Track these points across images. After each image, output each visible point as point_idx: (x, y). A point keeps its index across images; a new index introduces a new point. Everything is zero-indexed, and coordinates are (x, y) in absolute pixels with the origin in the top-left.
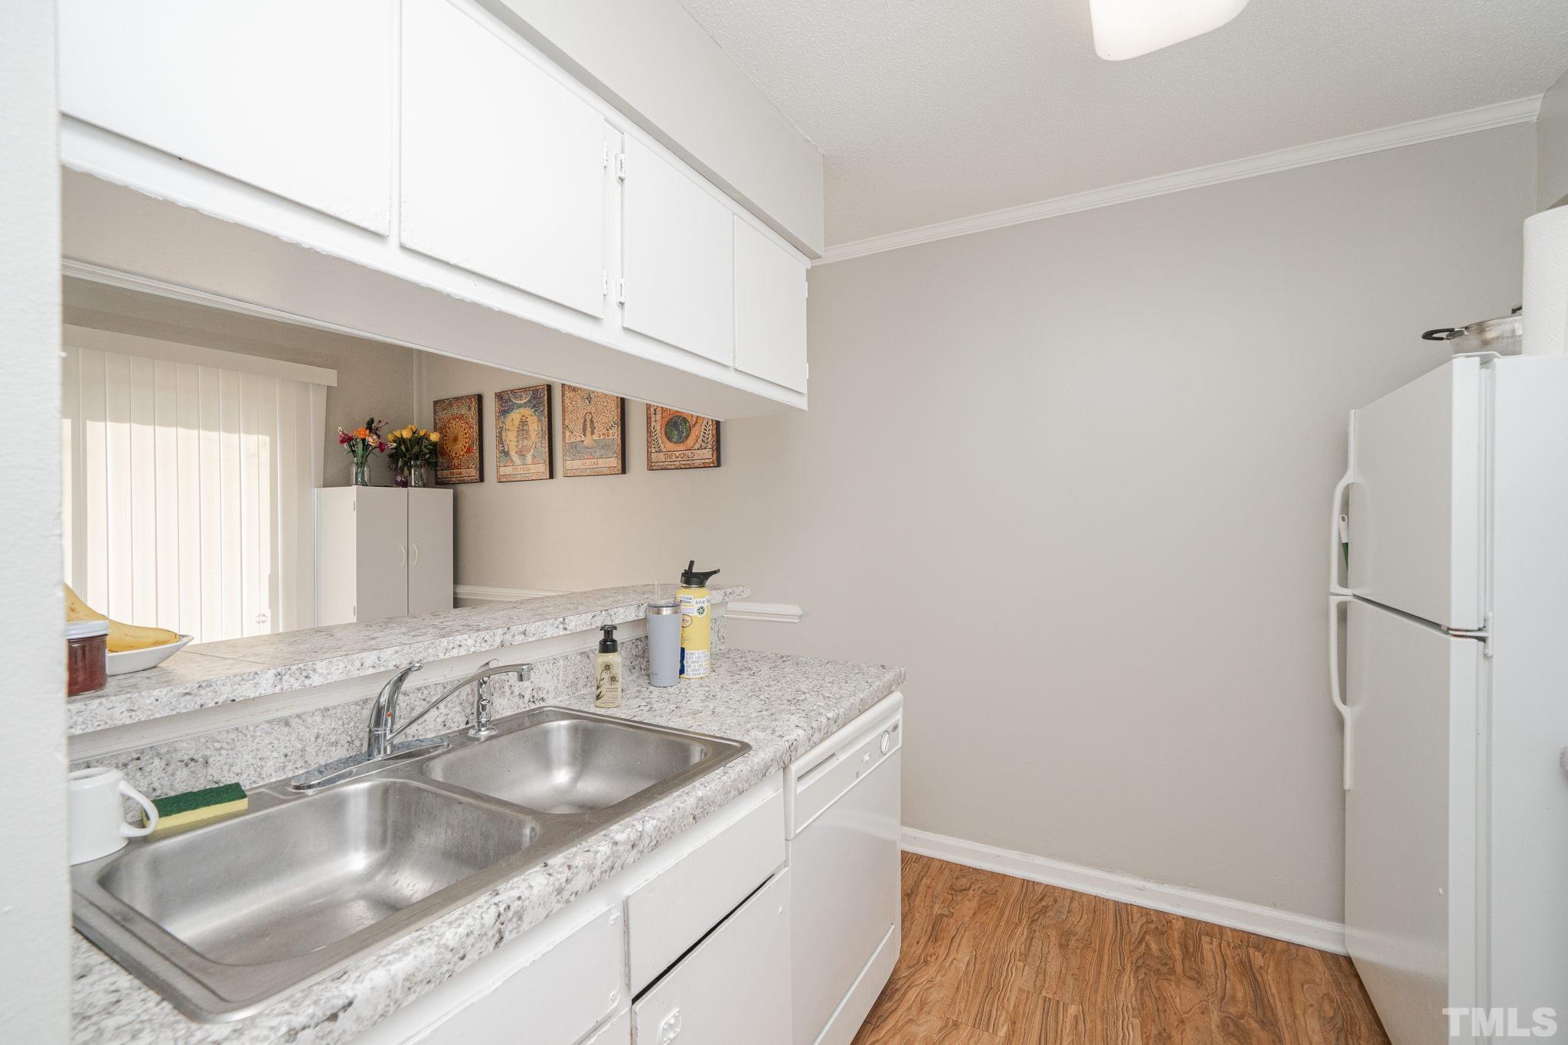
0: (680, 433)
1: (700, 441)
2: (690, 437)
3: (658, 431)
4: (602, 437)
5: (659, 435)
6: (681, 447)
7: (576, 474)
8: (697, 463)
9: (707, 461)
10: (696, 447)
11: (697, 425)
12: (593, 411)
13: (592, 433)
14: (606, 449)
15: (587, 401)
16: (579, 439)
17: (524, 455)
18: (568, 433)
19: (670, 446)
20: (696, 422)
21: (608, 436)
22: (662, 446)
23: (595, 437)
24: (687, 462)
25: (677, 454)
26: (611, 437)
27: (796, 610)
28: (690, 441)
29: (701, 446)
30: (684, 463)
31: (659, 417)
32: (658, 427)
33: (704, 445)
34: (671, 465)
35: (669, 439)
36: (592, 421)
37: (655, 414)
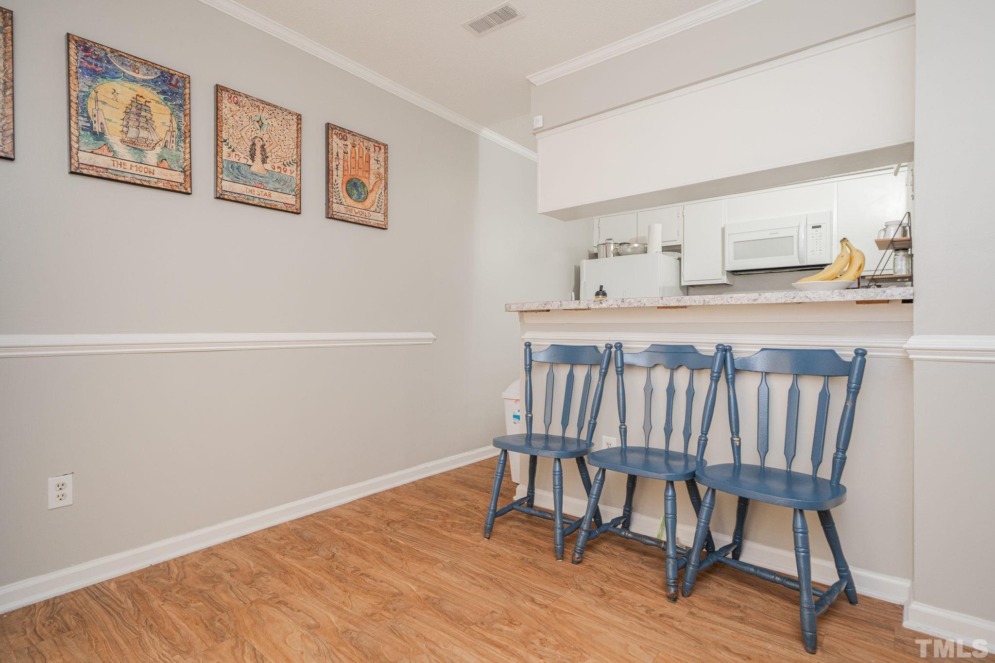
0: (360, 194)
1: (376, 204)
2: (367, 200)
3: (340, 185)
4: (277, 170)
5: (340, 189)
6: (360, 205)
7: (239, 199)
8: (372, 223)
9: (380, 223)
10: (372, 209)
11: (373, 192)
12: (265, 138)
13: (264, 161)
14: (282, 183)
15: (257, 125)
16: (245, 161)
17: (141, 150)
18: (225, 149)
19: (349, 201)
20: (372, 189)
21: (285, 172)
22: (343, 200)
23: (268, 166)
24: (364, 219)
25: (357, 210)
26: (288, 173)
27: (431, 335)
28: (368, 203)
29: (376, 210)
30: (362, 219)
31: (340, 173)
32: (340, 181)
33: (378, 210)
34: (351, 218)
35: (350, 195)
36: (263, 147)
37: (337, 169)
